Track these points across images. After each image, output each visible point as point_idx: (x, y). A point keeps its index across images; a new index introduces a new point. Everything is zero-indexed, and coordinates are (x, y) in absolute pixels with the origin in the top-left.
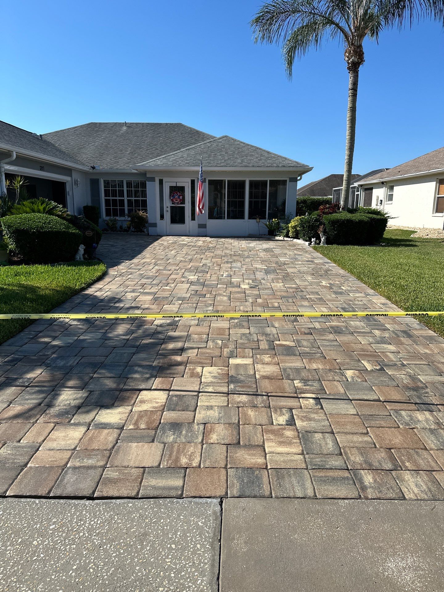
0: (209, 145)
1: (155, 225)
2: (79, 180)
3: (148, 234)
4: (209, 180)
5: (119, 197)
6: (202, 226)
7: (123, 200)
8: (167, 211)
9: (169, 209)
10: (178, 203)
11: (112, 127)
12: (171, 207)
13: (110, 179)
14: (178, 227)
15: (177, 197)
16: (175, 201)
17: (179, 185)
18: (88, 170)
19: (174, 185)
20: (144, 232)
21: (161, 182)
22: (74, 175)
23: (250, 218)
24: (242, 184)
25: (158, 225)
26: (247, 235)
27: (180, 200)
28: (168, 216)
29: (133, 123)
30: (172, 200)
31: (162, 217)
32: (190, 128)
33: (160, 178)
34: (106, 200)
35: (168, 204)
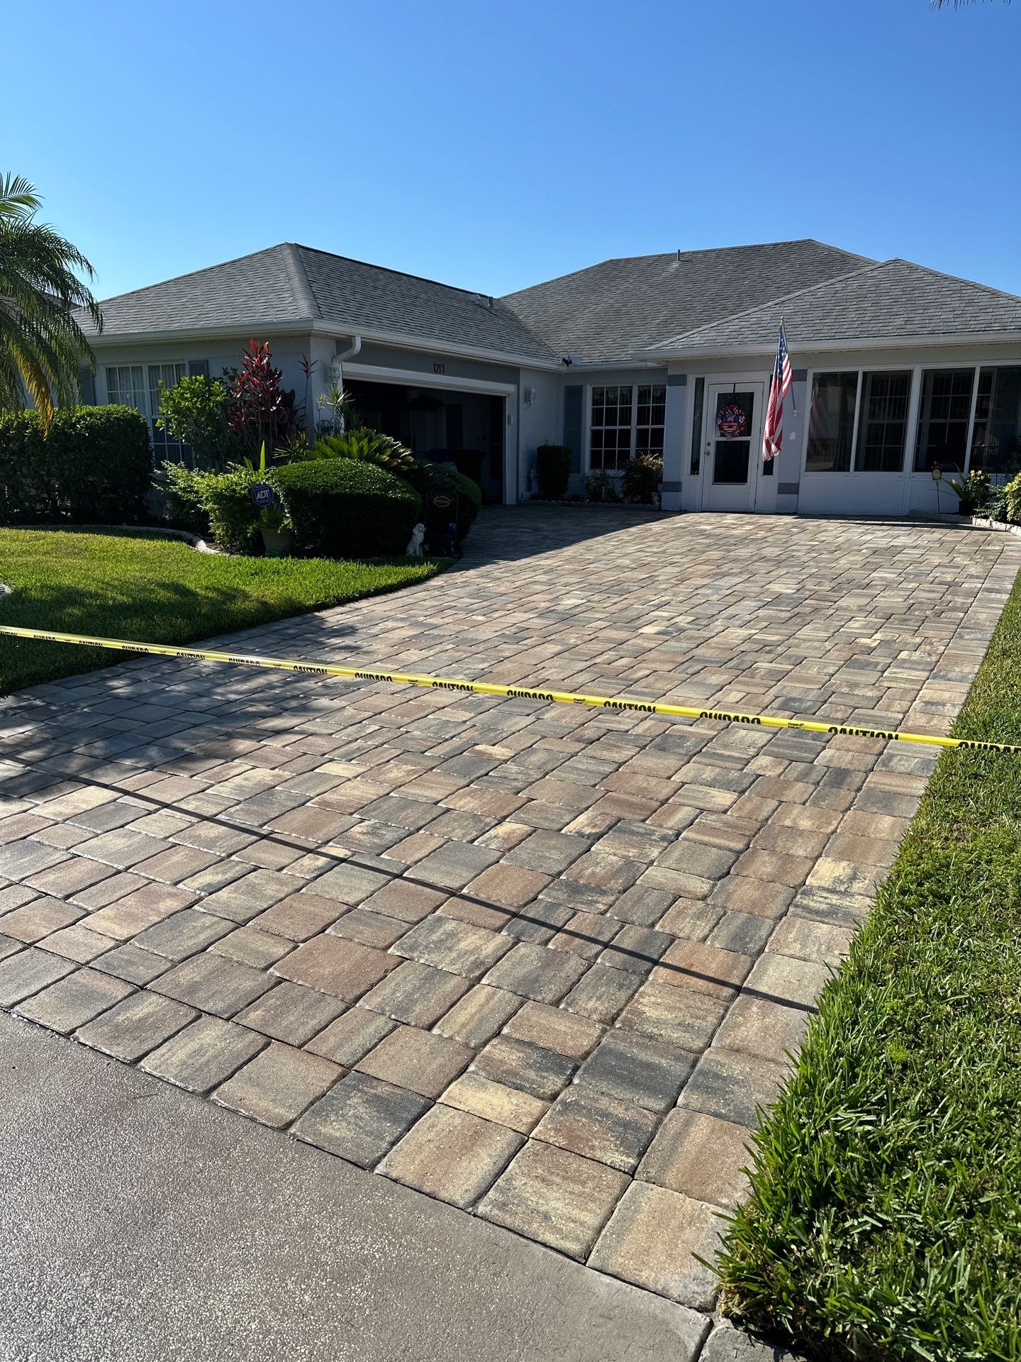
0: (839, 286)
1: (676, 487)
2: (533, 390)
3: (660, 506)
4: (815, 374)
5: (621, 424)
6: (789, 488)
7: (629, 431)
8: (708, 454)
9: (712, 449)
10: (733, 434)
11: (649, 265)
12: (718, 443)
13: (605, 384)
14: (730, 491)
15: (731, 419)
16: (726, 428)
17: (740, 389)
18: (555, 367)
19: (729, 389)
20: (652, 503)
21: (700, 384)
22: (525, 380)
23: (917, 468)
24: (902, 380)
25: (684, 489)
26: (905, 512)
27: (740, 426)
28: (708, 464)
29: (698, 252)
30: (720, 427)
31: (695, 468)
32: (830, 249)
33: (697, 376)
34: (594, 432)
35: (711, 436)
